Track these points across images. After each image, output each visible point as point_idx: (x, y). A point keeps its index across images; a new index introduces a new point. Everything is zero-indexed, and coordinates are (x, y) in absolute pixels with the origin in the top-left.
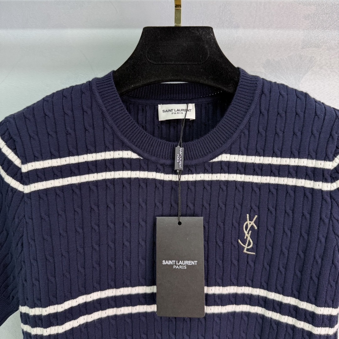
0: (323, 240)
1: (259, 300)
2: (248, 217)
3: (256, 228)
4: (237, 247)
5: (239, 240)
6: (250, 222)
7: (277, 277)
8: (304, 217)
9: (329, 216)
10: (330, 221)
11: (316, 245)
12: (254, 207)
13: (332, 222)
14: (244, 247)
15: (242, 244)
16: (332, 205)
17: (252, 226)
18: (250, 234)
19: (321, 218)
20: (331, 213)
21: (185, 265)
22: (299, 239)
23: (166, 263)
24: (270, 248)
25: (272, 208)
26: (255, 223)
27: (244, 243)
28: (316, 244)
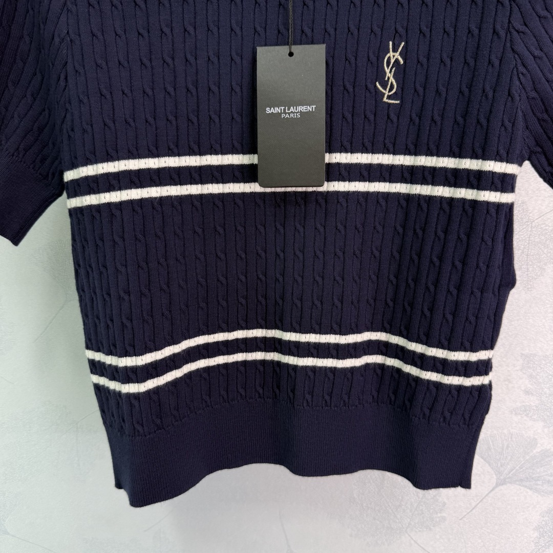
0: (497, 63)
1: (402, 172)
2: (391, 47)
3: (402, 62)
4: (374, 93)
5: (377, 83)
6: (395, 54)
7: (430, 131)
8: (470, 35)
9: (506, 25)
10: (507, 34)
11: (487, 72)
12: (400, 30)
13: (511, 35)
14: (384, 94)
15: (381, 89)
16: (511, 10)
17: (397, 61)
18: (393, 73)
19: (494, 31)
20: (509, 22)
21: (298, 112)
22: (463, 69)
23: (271, 111)
24: (421, 90)
25: (425, 29)
26: (401, 54)
27: (384, 86)
28: (487, 70)
